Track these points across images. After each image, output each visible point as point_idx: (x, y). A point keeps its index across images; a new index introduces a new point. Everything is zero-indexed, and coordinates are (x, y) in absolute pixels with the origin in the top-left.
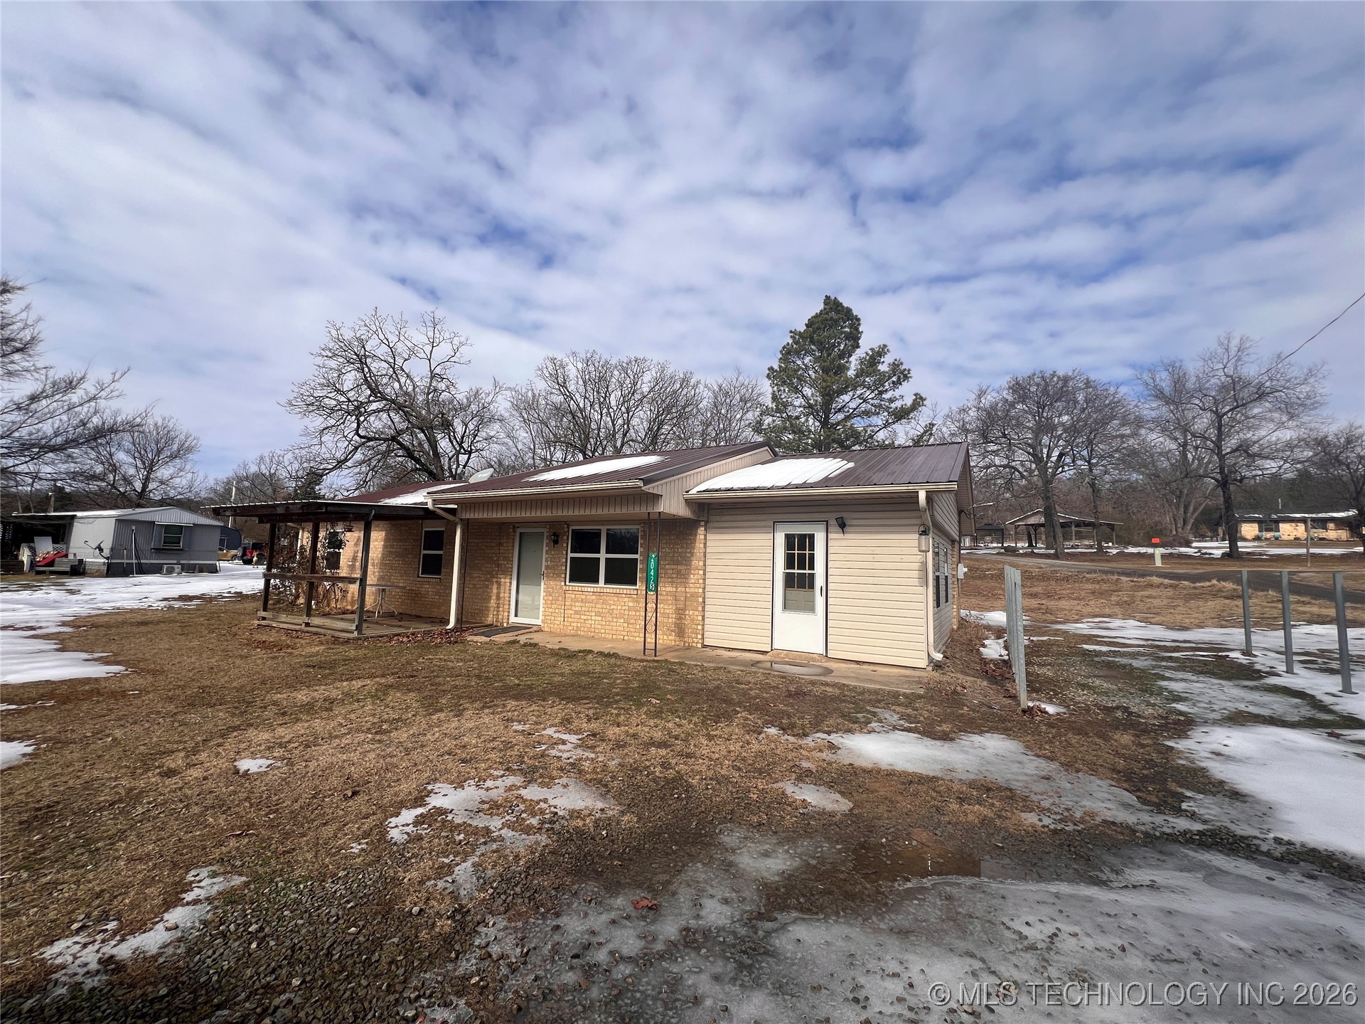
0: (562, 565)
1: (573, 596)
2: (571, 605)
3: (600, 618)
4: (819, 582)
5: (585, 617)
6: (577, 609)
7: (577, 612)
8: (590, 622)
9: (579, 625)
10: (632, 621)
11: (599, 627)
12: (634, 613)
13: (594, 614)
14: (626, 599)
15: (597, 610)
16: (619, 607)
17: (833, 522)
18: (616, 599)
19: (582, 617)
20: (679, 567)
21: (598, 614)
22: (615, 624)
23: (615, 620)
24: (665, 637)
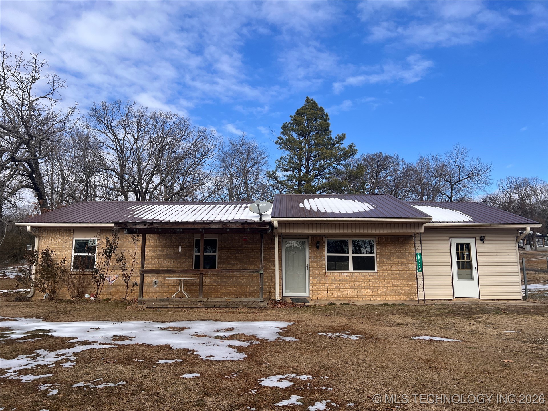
0: (323, 261)
1: (333, 278)
2: (332, 283)
3: (353, 290)
4: (474, 265)
5: (343, 290)
6: (336, 285)
7: (336, 287)
8: (346, 292)
9: (339, 294)
10: (375, 290)
11: (353, 294)
12: (376, 285)
13: (349, 287)
14: (370, 278)
15: (350, 285)
16: (366, 283)
17: (478, 238)
18: (363, 278)
19: (341, 289)
20: (402, 260)
21: (352, 287)
22: (364, 292)
23: (363, 290)
24: (397, 297)
